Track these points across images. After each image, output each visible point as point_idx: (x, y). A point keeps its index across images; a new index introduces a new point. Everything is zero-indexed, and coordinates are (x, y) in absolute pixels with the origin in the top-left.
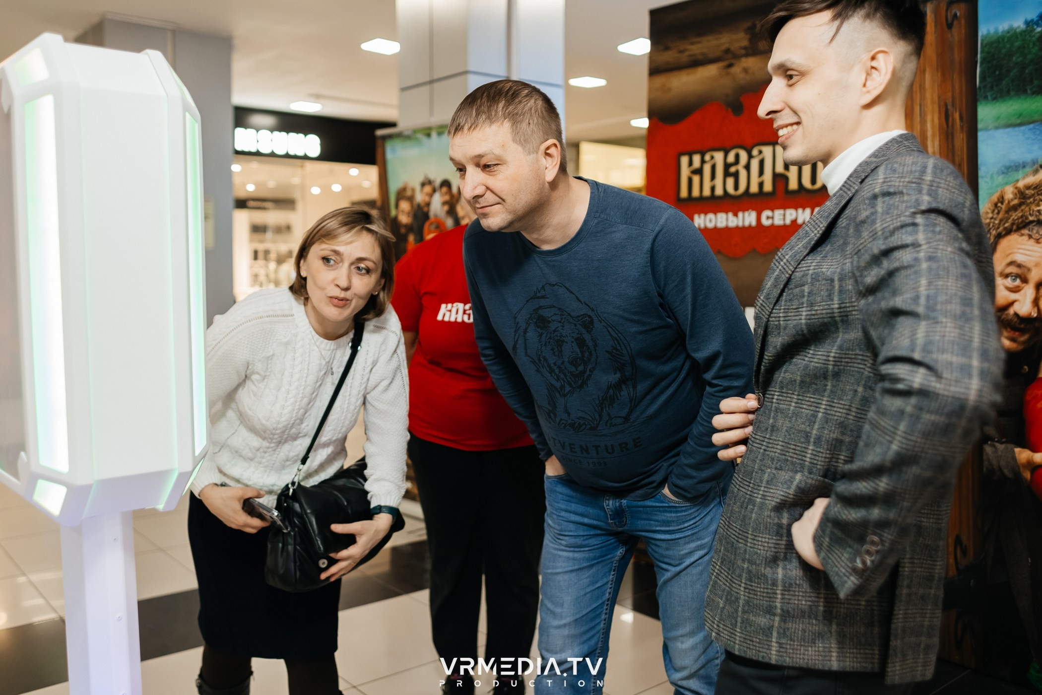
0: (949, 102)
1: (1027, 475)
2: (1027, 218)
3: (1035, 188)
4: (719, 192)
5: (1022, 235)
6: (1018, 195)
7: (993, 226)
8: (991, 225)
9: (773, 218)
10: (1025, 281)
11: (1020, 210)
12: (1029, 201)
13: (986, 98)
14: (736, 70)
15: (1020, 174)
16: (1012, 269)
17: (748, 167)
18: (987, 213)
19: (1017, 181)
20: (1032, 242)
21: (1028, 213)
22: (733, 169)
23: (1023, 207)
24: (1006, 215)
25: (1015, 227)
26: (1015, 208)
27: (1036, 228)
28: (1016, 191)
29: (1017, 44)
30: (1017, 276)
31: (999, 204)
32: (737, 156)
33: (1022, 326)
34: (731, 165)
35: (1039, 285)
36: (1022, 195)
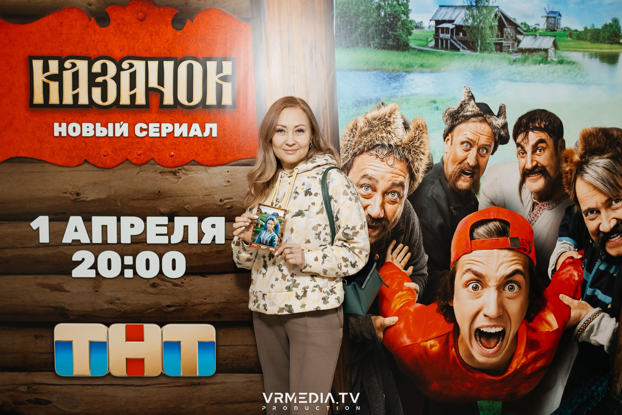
1: (381, 335)
2: (374, 142)
3: (379, 119)
4: (83, 100)
5: (372, 155)
6: (368, 124)
7: (350, 147)
8: (349, 146)
9: (147, 130)
10: (375, 190)
11: (369, 136)
12: (375, 129)
13: (341, 45)
16: (365, 181)
17: (117, 79)
18: (345, 136)
19: (367, 113)
20: (378, 160)
21: (375, 138)
22: (99, 80)
23: (371, 134)
24: (360, 139)
25: (366, 149)
26: (365, 134)
27: (381, 150)
28: (366, 121)
30: (369, 186)
32: (104, 67)
33: (374, 224)
34: (98, 75)
35: (385, 193)
36: (369, 123)
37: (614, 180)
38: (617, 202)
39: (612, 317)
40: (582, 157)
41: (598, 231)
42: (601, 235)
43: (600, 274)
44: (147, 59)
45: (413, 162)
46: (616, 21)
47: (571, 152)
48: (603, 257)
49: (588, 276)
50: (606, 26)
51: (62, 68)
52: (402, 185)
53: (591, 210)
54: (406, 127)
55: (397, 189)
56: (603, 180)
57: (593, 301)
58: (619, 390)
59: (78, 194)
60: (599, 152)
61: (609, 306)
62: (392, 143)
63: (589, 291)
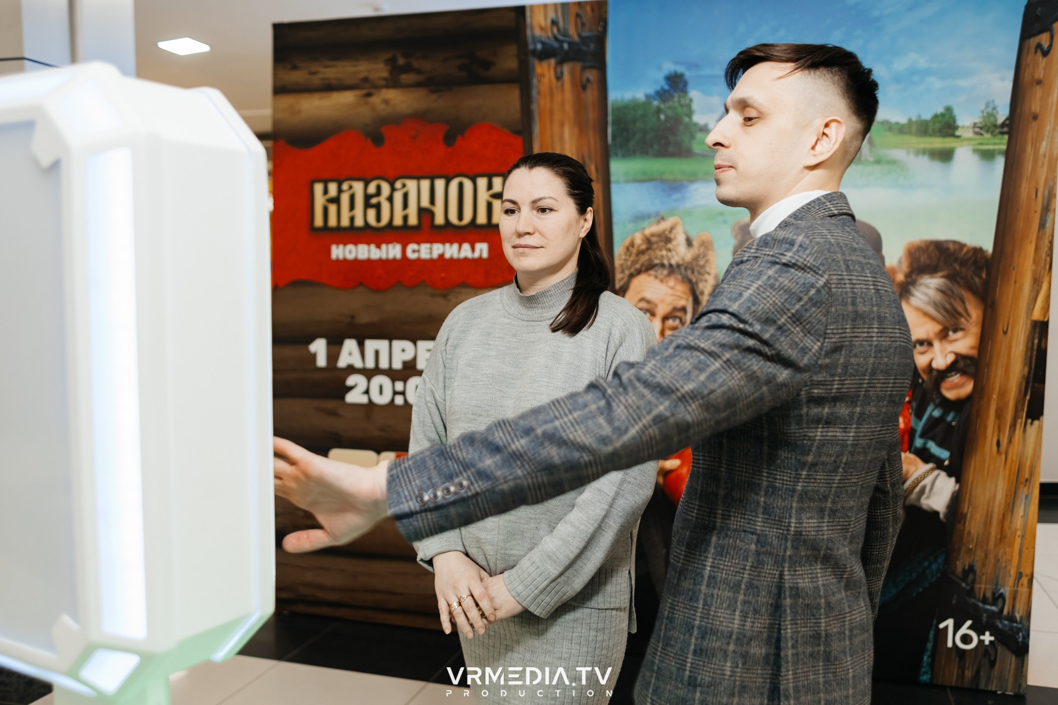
0: (586, 154)
2: (653, 261)
3: (659, 235)
4: (359, 222)
5: (650, 275)
6: (645, 242)
7: (626, 267)
8: (625, 265)
9: (418, 251)
10: (653, 314)
11: (647, 254)
12: (654, 247)
13: (616, 155)
14: (376, 100)
15: (646, 224)
16: (643, 304)
17: (390, 199)
18: (621, 255)
19: (644, 229)
20: (657, 282)
21: (654, 257)
22: (374, 201)
23: (650, 252)
24: (636, 258)
25: (643, 269)
26: (642, 252)
27: (660, 270)
28: (644, 237)
29: (640, 112)
30: (647, 310)
31: (631, 248)
32: (379, 188)
34: (372, 196)
35: (665, 319)
36: (648, 241)
37: (951, 305)
38: (955, 331)
39: (950, 475)
40: (907, 276)
41: (929, 368)
42: (934, 373)
43: (933, 424)
44: (418, 178)
45: (697, 283)
46: (949, 110)
47: (893, 271)
48: (937, 401)
49: (916, 424)
50: (936, 116)
51: (340, 191)
52: (684, 309)
53: (921, 342)
54: (689, 243)
55: (679, 314)
56: (936, 305)
57: (925, 455)
58: (959, 569)
59: (353, 317)
60: (931, 270)
61: (946, 463)
62: (673, 262)
63: (919, 442)
